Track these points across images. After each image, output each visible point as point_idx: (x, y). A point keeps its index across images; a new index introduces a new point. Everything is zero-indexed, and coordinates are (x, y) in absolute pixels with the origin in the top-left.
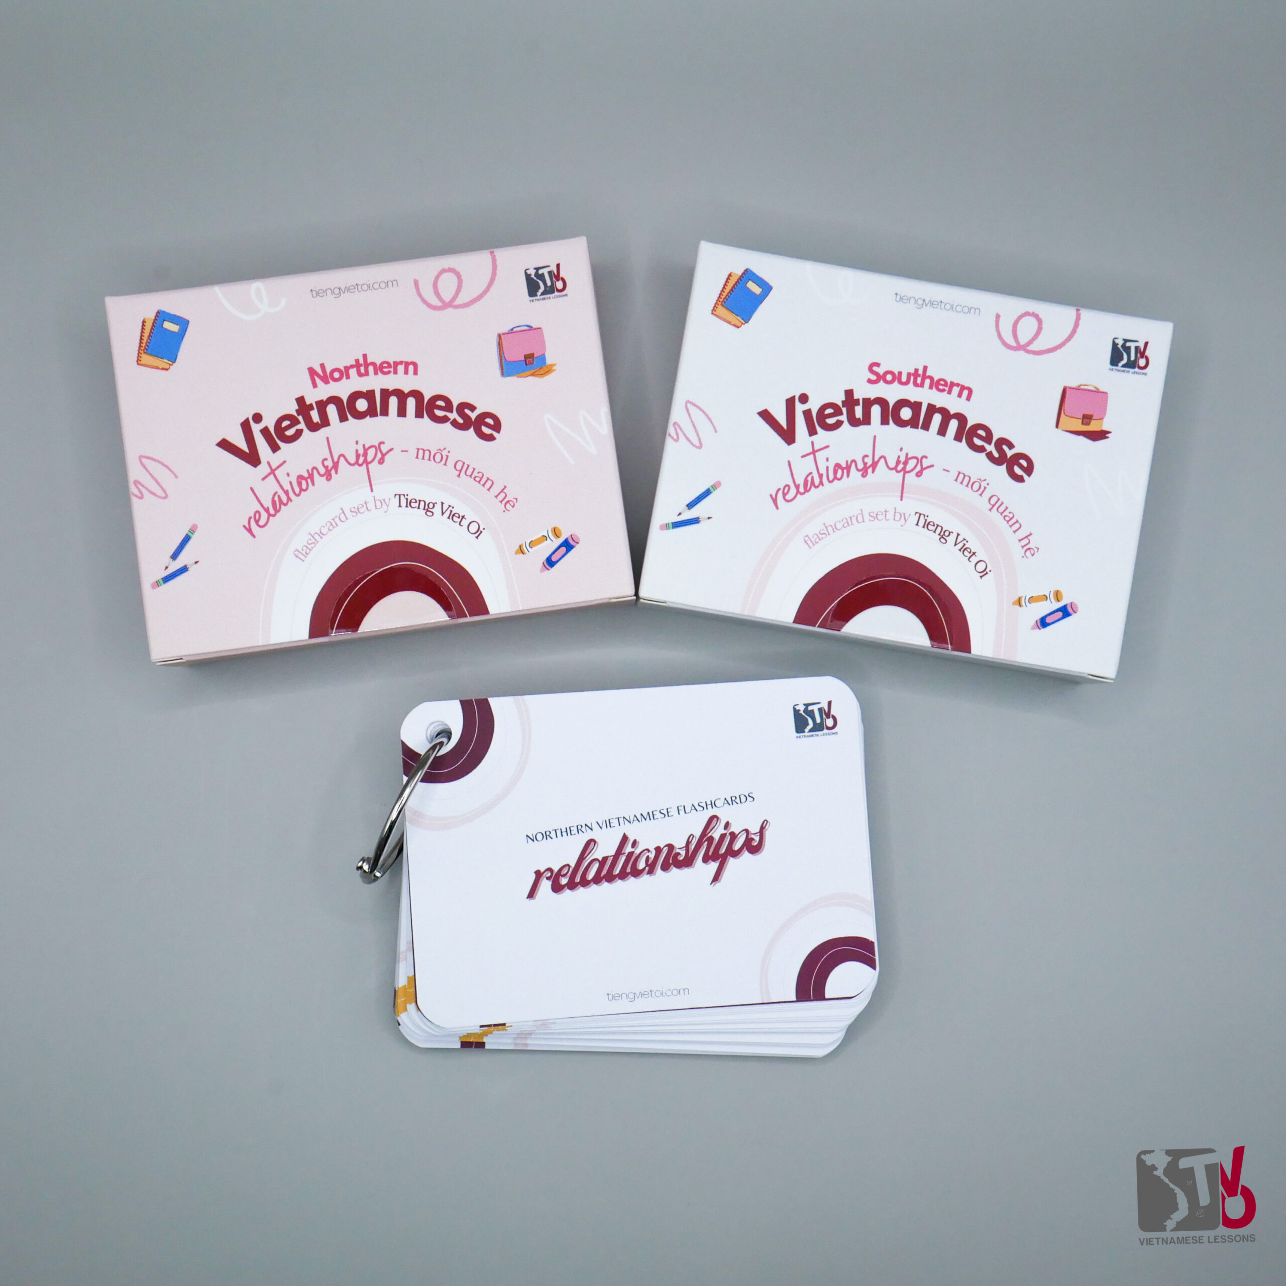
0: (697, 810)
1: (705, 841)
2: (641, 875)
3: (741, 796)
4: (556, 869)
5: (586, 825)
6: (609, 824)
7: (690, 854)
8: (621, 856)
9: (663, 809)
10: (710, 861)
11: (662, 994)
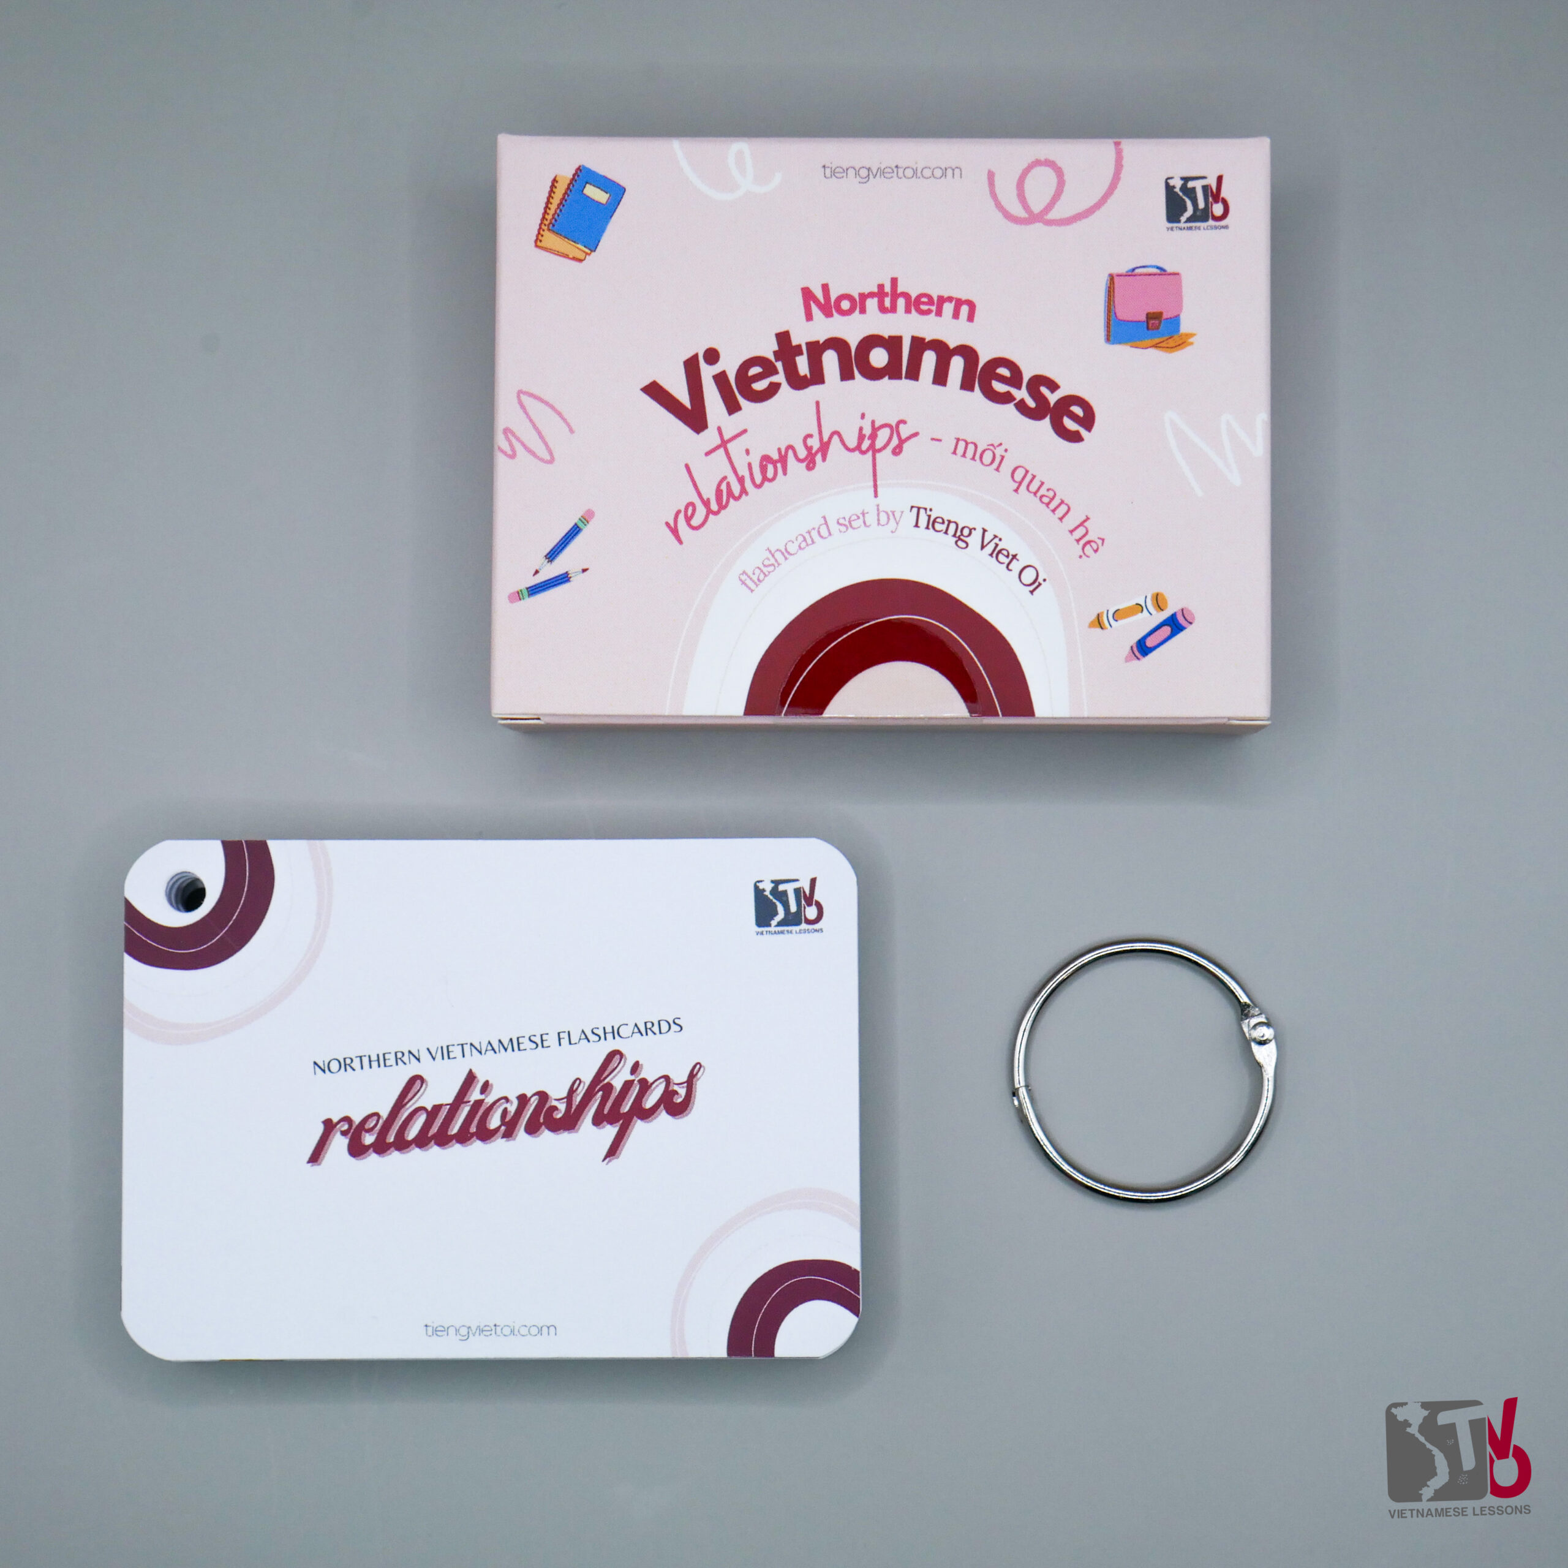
0: (589, 1041)
1: (599, 1091)
2: (493, 1139)
3: (661, 1022)
4: (357, 1119)
5: (410, 1052)
6: (446, 1053)
7: (573, 1110)
8: (462, 1106)
9: (535, 1036)
10: (605, 1123)
11: (512, 1332)
